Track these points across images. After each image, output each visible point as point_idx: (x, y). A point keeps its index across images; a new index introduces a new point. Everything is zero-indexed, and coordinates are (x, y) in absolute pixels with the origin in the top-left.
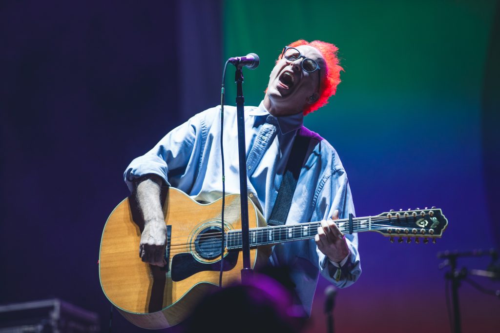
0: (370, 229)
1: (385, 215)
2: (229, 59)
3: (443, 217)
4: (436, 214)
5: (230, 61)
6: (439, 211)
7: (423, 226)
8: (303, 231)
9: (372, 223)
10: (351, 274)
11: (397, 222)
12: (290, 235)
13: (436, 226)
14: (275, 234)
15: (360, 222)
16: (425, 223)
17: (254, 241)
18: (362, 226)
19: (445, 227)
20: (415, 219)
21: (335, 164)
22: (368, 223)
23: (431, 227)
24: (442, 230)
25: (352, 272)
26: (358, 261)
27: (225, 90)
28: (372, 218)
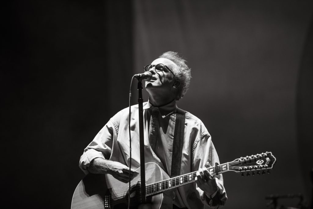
0: (228, 170)
1: (237, 160)
2: (134, 75)
3: (273, 157)
4: (269, 155)
5: (135, 77)
6: (270, 153)
7: (261, 164)
8: (189, 178)
9: (229, 166)
10: (221, 201)
11: (245, 163)
12: (181, 182)
13: (269, 163)
14: (172, 183)
15: (222, 167)
16: (262, 162)
17: (160, 189)
18: (224, 169)
19: (274, 162)
20: (256, 160)
21: (202, 132)
22: (227, 167)
23: (266, 163)
24: (272, 165)
25: (222, 200)
26: (224, 193)
27: (132, 95)
28: (229, 163)
